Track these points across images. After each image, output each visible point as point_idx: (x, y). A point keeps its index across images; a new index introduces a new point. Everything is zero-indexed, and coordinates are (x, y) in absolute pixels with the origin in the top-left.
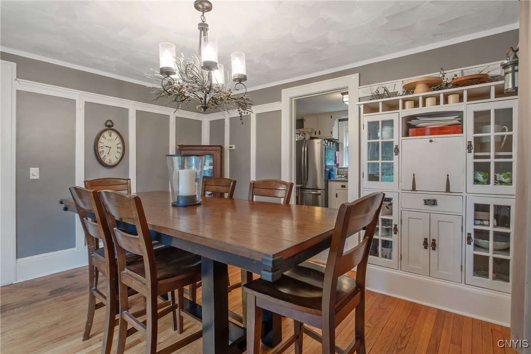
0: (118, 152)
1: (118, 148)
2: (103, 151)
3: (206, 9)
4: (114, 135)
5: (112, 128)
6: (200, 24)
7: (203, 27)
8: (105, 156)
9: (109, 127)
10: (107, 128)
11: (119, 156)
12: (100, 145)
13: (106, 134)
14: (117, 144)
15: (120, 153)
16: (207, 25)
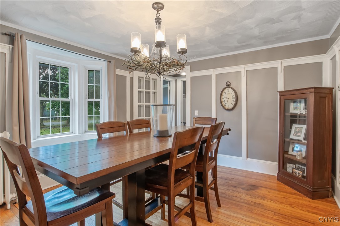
0: (233, 101)
1: (233, 98)
2: (224, 101)
3: (160, 8)
4: (231, 90)
5: (230, 86)
6: (156, 19)
7: (158, 21)
8: (226, 104)
9: (229, 86)
10: (227, 86)
11: (234, 103)
12: (223, 97)
13: (226, 90)
14: (233, 96)
15: (234, 101)
16: (160, 19)
